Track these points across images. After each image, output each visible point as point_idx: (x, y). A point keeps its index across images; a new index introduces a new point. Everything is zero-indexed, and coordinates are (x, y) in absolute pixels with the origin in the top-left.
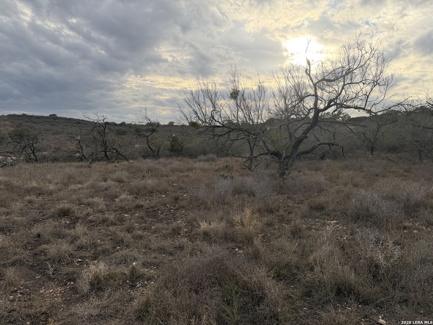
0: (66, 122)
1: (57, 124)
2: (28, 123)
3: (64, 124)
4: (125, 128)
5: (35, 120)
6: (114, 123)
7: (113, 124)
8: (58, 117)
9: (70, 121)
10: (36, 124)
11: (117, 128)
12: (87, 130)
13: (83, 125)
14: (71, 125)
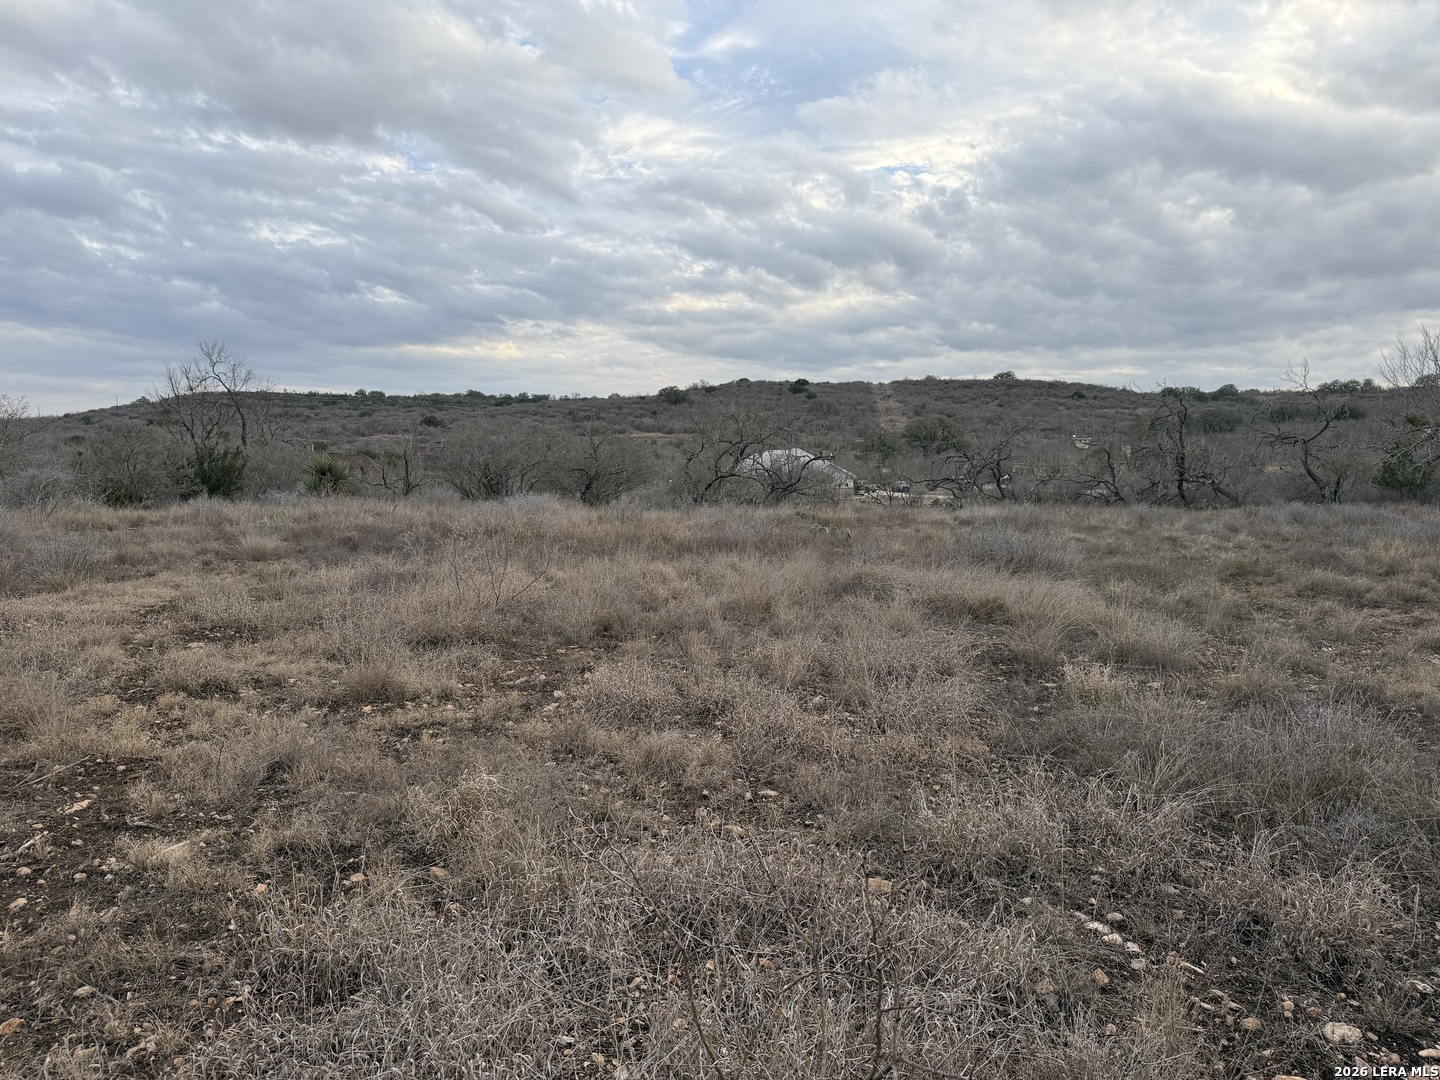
0: (1041, 395)
1: (1017, 403)
2: (940, 403)
3: (1036, 400)
4: (1232, 406)
5: (958, 394)
6: (1192, 389)
7: (1190, 394)
8: (1018, 381)
9: (1052, 391)
10: (961, 403)
11: (1204, 408)
12: (1106, 417)
13: (1091, 401)
14: (1057, 403)
